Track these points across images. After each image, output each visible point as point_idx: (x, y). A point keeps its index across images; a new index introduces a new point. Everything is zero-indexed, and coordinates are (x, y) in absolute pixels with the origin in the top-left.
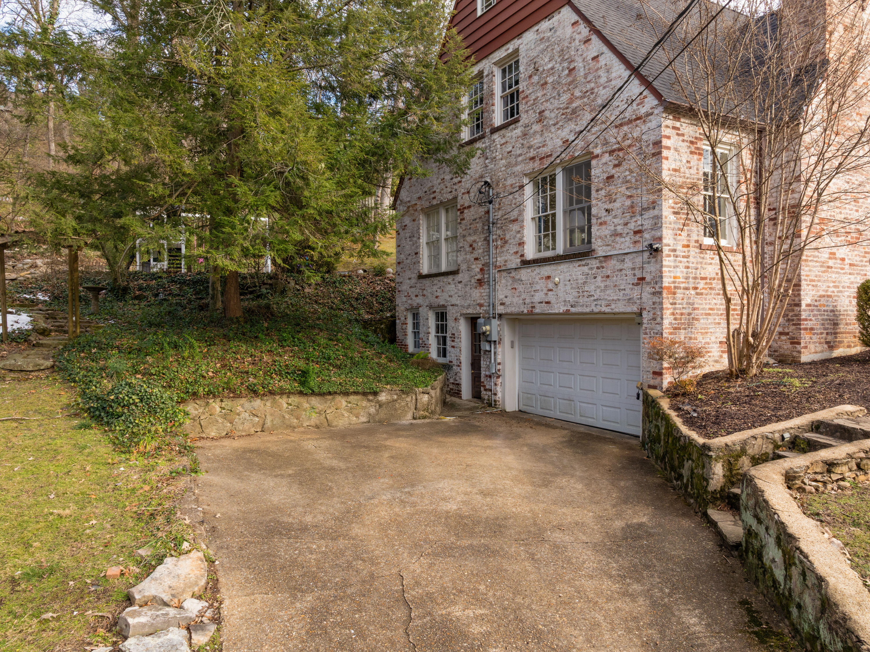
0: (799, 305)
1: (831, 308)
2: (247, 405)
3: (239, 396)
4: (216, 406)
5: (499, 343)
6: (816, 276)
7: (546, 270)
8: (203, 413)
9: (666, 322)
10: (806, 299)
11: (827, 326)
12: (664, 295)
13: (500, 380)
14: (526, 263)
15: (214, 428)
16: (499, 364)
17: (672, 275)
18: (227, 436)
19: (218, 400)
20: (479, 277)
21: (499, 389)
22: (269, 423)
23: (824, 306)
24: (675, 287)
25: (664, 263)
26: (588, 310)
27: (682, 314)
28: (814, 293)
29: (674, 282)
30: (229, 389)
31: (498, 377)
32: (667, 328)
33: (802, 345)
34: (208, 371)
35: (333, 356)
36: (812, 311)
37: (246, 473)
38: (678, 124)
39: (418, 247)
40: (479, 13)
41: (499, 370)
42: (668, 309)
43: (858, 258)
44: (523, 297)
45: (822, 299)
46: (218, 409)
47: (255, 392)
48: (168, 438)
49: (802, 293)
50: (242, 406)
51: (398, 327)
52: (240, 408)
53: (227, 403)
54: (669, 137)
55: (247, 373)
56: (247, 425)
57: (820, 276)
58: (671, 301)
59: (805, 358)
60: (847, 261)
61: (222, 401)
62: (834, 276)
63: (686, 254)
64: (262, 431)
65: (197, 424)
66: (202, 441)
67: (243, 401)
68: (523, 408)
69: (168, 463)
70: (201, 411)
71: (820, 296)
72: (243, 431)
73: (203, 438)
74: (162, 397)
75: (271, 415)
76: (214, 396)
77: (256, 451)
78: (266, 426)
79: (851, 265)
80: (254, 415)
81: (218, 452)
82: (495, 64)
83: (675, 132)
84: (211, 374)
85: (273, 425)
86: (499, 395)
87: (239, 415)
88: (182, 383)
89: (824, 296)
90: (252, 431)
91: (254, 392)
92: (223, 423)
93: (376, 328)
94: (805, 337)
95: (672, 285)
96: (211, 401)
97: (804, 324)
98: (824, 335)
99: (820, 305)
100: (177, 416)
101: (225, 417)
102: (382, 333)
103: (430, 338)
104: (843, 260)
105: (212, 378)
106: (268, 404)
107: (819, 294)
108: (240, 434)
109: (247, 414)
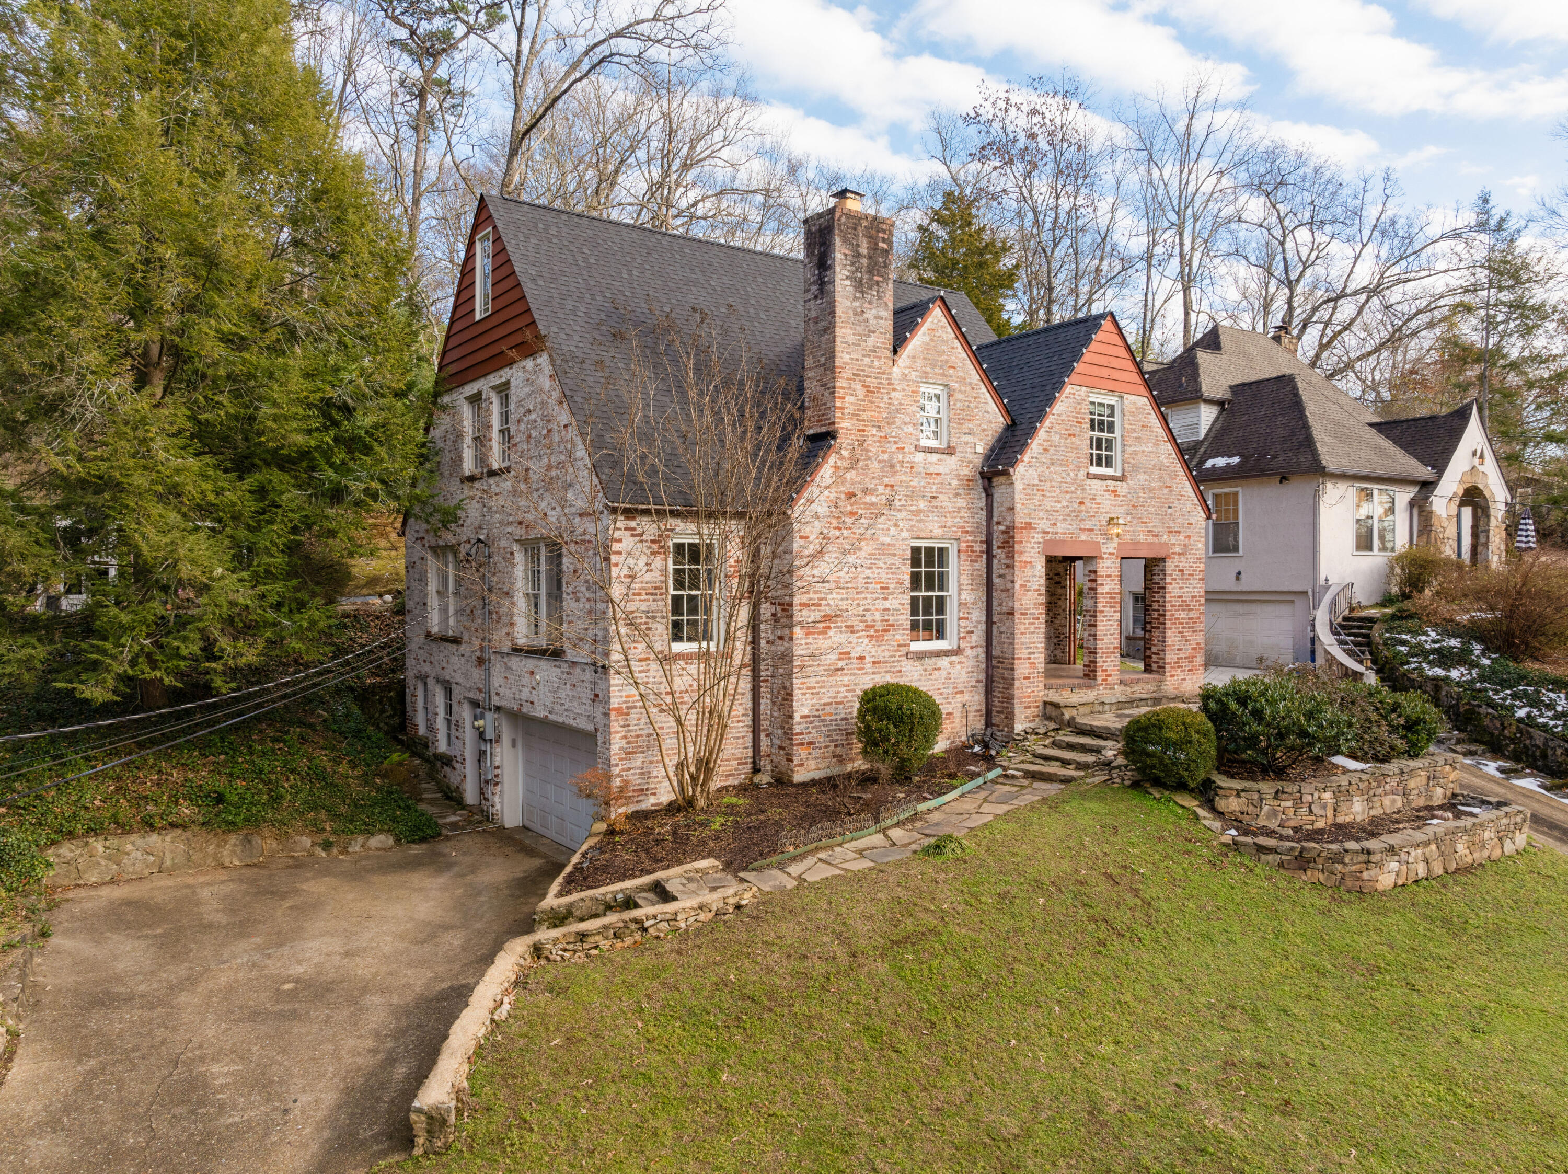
0: (791, 717)
1: (843, 716)
2: (140, 842)
3: (129, 832)
4: (98, 845)
5: (497, 741)
6: (818, 682)
7: (530, 663)
8: (82, 855)
9: (615, 748)
10: (803, 706)
11: (835, 737)
12: (613, 717)
13: (498, 788)
14: (516, 650)
15: (96, 872)
16: (497, 768)
17: (624, 694)
18: (113, 881)
19: (101, 838)
20: (478, 654)
21: (497, 799)
22: (168, 863)
23: (831, 714)
24: (628, 708)
25: (612, 682)
26: (560, 720)
27: (638, 736)
28: (814, 701)
29: (626, 702)
30: (117, 823)
31: (496, 784)
32: (615, 754)
33: (795, 763)
34: (95, 799)
35: (267, 769)
36: (811, 723)
37: (109, 934)
38: (633, 524)
39: (426, 596)
40: (478, 317)
41: (497, 776)
42: (617, 732)
43: (887, 654)
44: (513, 690)
45: (828, 708)
46: (101, 849)
47: (151, 826)
48: (18, 898)
49: (795, 704)
50: (133, 843)
51: (408, 698)
52: (129, 847)
53: (113, 841)
54: (620, 541)
55: (146, 797)
56: (139, 867)
57: (823, 682)
58: (622, 723)
59: (800, 776)
60: (868, 659)
61: (106, 839)
62: (846, 679)
63: (645, 668)
64: (160, 872)
65: (72, 868)
66: (77, 890)
67: (134, 837)
68: (528, 824)
69: (7, 932)
70: (78, 852)
71: (824, 704)
72: (132, 873)
73: (79, 885)
74: (19, 847)
75: (172, 852)
76: (96, 834)
77: (136, 902)
78: (164, 866)
79: (874, 663)
80: (149, 854)
81: (88, 906)
82: (492, 388)
83: (628, 533)
84: (97, 803)
85: (174, 864)
86: (498, 806)
87: (128, 854)
88: (56, 818)
89: (831, 704)
90: (146, 872)
91: (149, 825)
92: (106, 866)
93: (382, 698)
94: (800, 754)
95: (624, 706)
96: (91, 840)
97: (797, 740)
98: (832, 748)
99: (825, 715)
100: (34, 870)
101: (109, 858)
102: (391, 705)
103: (438, 721)
104: (862, 658)
105: (99, 808)
106: (168, 838)
107: (822, 702)
108: (127, 877)
109: (139, 853)
